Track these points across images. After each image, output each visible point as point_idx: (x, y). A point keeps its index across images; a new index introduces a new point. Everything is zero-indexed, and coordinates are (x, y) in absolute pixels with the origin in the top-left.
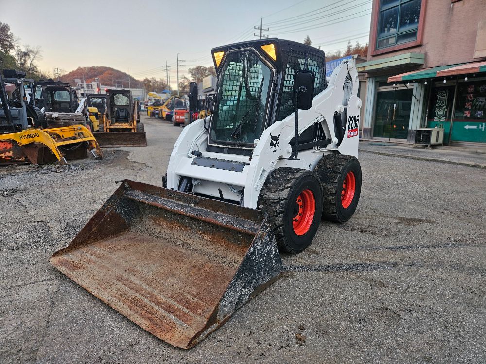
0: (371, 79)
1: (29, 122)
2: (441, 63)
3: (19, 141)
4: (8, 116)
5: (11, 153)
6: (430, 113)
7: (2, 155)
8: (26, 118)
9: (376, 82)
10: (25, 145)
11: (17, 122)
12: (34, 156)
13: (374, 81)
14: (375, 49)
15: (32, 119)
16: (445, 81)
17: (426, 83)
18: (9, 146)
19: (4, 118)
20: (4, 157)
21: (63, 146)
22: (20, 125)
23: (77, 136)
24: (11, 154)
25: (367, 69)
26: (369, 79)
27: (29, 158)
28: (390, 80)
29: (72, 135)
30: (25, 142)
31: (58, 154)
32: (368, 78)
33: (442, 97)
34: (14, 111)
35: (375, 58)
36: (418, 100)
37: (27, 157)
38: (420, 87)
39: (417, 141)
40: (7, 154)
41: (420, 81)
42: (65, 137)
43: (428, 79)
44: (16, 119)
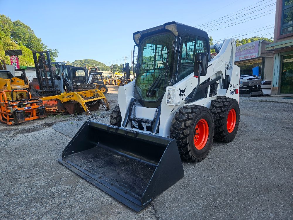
0: (277, 55)
1: (64, 89)
3: (61, 100)
4: (53, 86)
5: (57, 107)
7: (51, 109)
8: (63, 86)
9: (281, 56)
10: (65, 103)
11: (58, 89)
12: (71, 109)
13: (279, 56)
14: (280, 34)
15: (66, 87)
18: (56, 103)
19: (51, 86)
20: (52, 110)
21: (88, 102)
22: (59, 90)
23: (95, 96)
24: (56, 108)
25: (275, 48)
26: (275, 55)
27: (68, 110)
29: (92, 95)
30: (65, 100)
31: (86, 108)
34: (57, 82)
35: (280, 40)
37: (66, 110)
40: (54, 108)
42: (87, 97)
44: (57, 86)
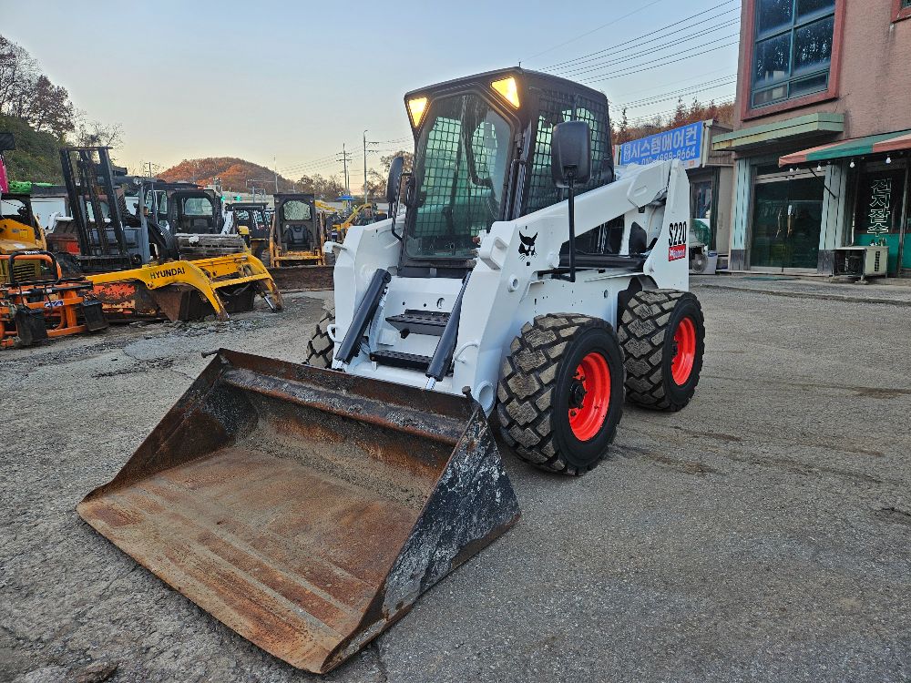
0: (742, 163)
1: (153, 253)
2: (875, 129)
3: (148, 282)
4: (121, 242)
5: (133, 302)
6: (858, 218)
7: (118, 306)
8: (147, 244)
9: (752, 166)
10: (157, 289)
11: (135, 252)
12: (172, 308)
13: (748, 164)
14: (749, 107)
15: (155, 246)
16: (888, 161)
17: (852, 165)
18: (129, 291)
19: (116, 244)
20: (121, 310)
21: (223, 288)
22: (139, 256)
23: (242, 273)
24: (133, 304)
25: (734, 144)
26: (738, 162)
27: (164, 310)
28: (782, 161)
29: (233, 270)
30: (159, 282)
31: (216, 304)
32: (736, 160)
33: (883, 191)
34: (129, 232)
35: (749, 123)
36: (834, 197)
37: (159, 309)
38: (838, 174)
39: (838, 269)
40: (126, 304)
41: (839, 162)
42: (218, 275)
43: (856, 158)
44: (131, 245)
